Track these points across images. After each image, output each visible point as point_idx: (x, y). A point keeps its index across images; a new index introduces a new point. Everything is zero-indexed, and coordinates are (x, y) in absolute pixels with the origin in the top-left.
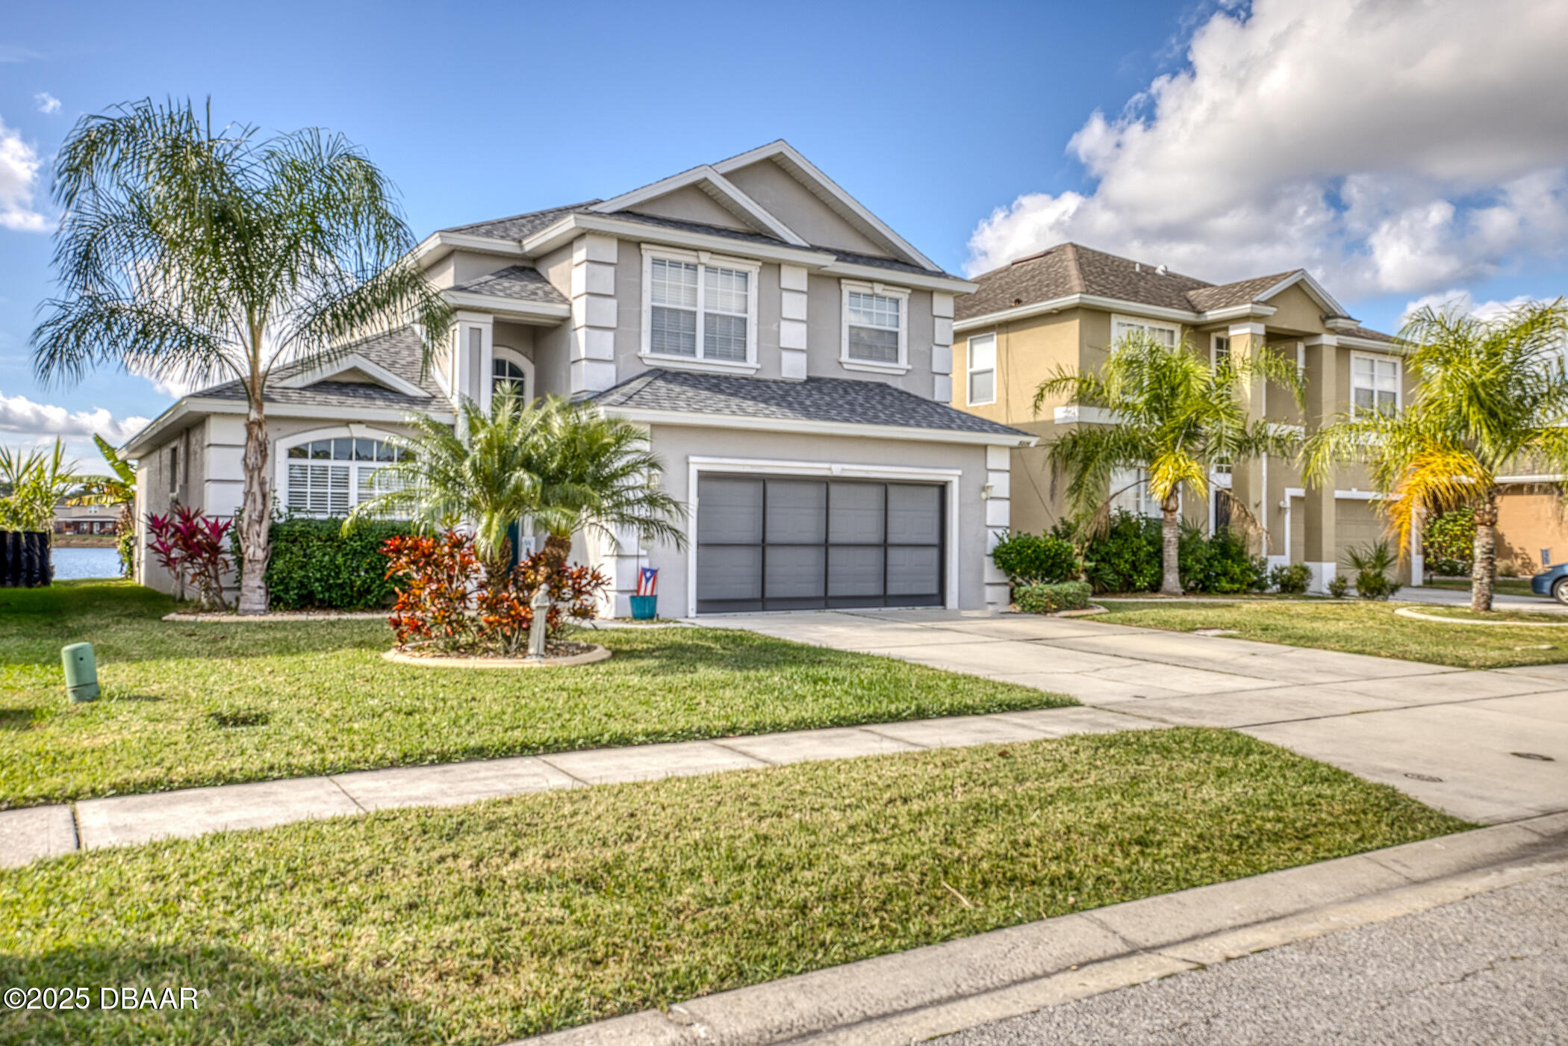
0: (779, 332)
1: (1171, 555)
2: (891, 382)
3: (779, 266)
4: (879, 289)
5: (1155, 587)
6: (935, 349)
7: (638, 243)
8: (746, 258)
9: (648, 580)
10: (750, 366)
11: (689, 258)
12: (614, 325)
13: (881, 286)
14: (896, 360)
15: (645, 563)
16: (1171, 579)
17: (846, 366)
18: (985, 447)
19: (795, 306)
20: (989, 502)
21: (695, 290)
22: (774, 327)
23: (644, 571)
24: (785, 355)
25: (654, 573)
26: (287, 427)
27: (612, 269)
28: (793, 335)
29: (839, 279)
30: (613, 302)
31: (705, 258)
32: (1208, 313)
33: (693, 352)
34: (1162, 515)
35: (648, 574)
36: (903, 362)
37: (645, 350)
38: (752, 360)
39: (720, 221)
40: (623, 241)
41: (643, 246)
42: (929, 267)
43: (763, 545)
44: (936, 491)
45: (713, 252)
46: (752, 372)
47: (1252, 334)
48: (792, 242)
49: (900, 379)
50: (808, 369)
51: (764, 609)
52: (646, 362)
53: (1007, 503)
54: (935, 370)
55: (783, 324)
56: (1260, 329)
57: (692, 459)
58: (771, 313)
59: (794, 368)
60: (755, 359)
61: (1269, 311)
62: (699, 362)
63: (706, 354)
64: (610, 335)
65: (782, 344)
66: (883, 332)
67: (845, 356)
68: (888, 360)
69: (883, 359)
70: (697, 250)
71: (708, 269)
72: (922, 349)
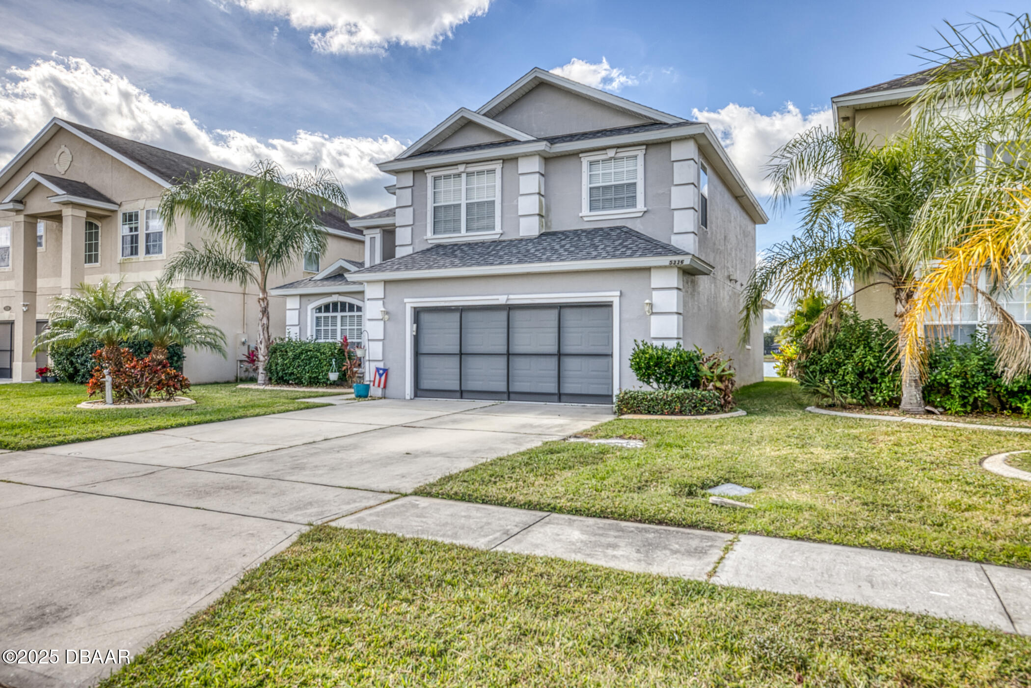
0: (517, 206)
2: (630, 225)
3: (516, 158)
4: (611, 153)
6: (673, 189)
7: (424, 170)
8: (493, 160)
9: (381, 375)
10: (496, 233)
12: (411, 224)
13: (616, 150)
14: (634, 206)
15: (380, 365)
17: (586, 219)
19: (530, 184)
20: (653, 317)
21: (460, 190)
22: (514, 202)
23: (378, 370)
24: (522, 220)
25: (386, 371)
26: (312, 298)
27: (410, 190)
28: (529, 205)
29: (577, 153)
31: (461, 168)
33: (459, 231)
35: (381, 372)
36: (640, 206)
37: (429, 234)
38: (498, 230)
39: (483, 139)
40: (415, 171)
41: (426, 171)
42: (670, 122)
44: (606, 309)
45: (467, 163)
46: (498, 237)
48: (522, 140)
50: (542, 226)
51: (462, 398)
52: (430, 242)
53: (675, 317)
54: (673, 207)
55: (520, 198)
57: (406, 300)
58: (510, 192)
59: (530, 228)
60: (500, 226)
62: (463, 236)
63: (467, 230)
64: (410, 229)
65: (520, 213)
66: (622, 185)
67: (585, 211)
68: (628, 206)
69: (622, 207)
70: (456, 165)
71: (469, 174)
72: (661, 191)
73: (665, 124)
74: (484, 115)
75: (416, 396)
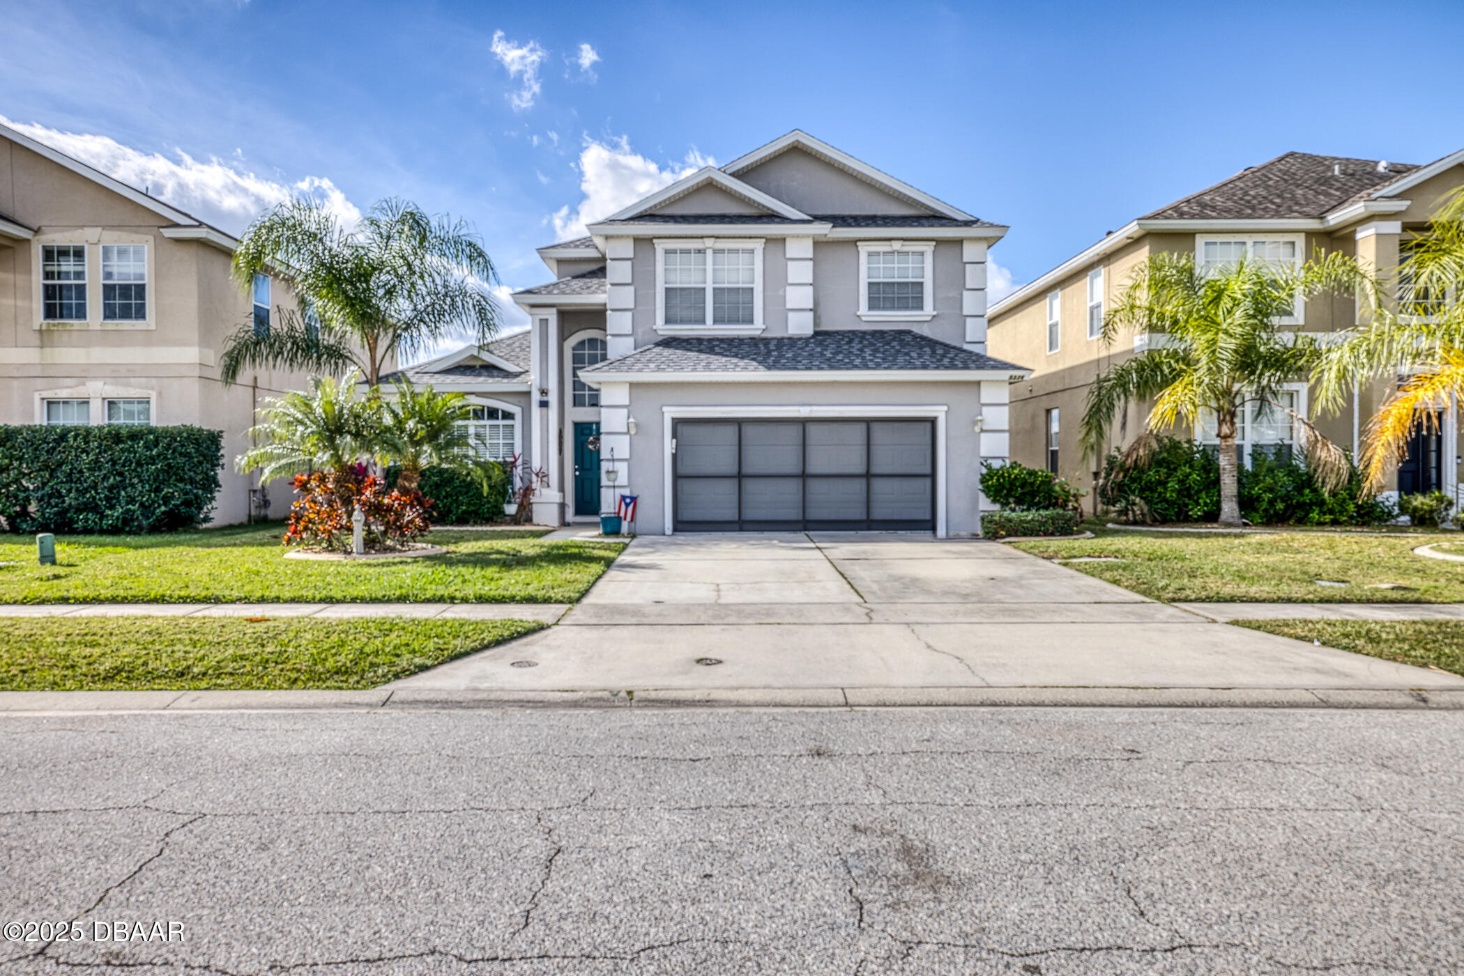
0: (784, 296)
1: (1229, 484)
2: (916, 329)
3: (784, 240)
4: (897, 246)
5: (1212, 516)
6: (965, 293)
7: (649, 240)
8: (750, 238)
9: (627, 505)
10: (756, 328)
11: (697, 244)
12: (632, 306)
13: (900, 243)
14: (921, 308)
15: (627, 492)
16: (1229, 508)
17: (864, 319)
18: (978, 383)
19: (801, 272)
20: (983, 435)
21: (705, 270)
22: (781, 292)
23: (623, 498)
24: (791, 315)
25: (634, 499)
27: (629, 263)
28: (799, 297)
29: (855, 242)
30: (632, 289)
31: (709, 243)
32: (1329, 218)
33: (703, 321)
34: (1217, 441)
35: (628, 500)
36: (929, 309)
37: (659, 323)
38: (759, 324)
39: (734, 209)
40: (637, 240)
41: (655, 241)
42: (961, 219)
43: (740, 476)
44: (929, 425)
45: (718, 237)
46: (758, 333)
47: (1378, 235)
48: (793, 217)
49: (926, 325)
50: (816, 323)
51: (741, 530)
52: (661, 333)
53: (1007, 435)
54: (965, 313)
55: (788, 288)
56: (1394, 227)
57: (665, 409)
58: (776, 279)
59: (800, 325)
60: (761, 320)
61: (1402, 205)
62: (710, 329)
63: (715, 322)
64: (629, 314)
65: (788, 306)
66: (907, 284)
67: (863, 309)
68: (913, 308)
69: (907, 308)
70: (702, 237)
71: (716, 251)
72: (951, 295)
73: (955, 220)
74: (732, 175)
75: (675, 530)
